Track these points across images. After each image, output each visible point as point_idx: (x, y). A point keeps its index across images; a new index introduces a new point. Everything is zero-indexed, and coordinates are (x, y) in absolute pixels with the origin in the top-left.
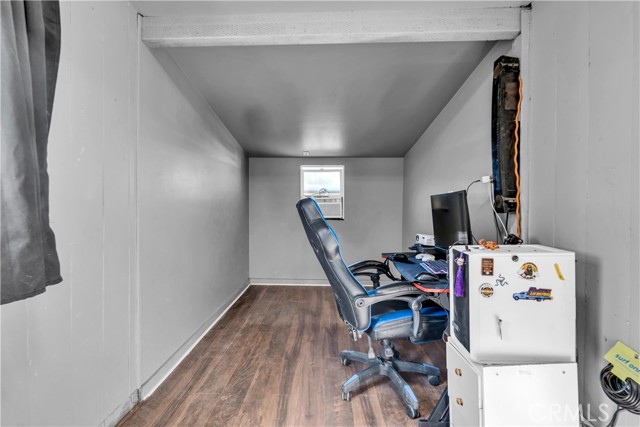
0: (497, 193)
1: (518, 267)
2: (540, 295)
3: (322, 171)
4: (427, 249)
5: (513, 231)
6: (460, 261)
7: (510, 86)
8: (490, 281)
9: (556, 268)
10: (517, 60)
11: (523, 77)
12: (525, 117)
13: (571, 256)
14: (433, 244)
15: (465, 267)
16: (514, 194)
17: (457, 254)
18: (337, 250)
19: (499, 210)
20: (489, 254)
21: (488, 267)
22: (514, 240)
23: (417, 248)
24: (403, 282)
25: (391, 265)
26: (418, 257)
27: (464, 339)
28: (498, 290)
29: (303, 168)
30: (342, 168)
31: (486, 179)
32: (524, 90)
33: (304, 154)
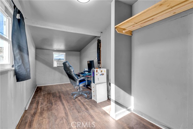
0: (98, 61)
1: (100, 71)
2: (103, 74)
3: (59, 54)
4: (87, 71)
5: (100, 67)
6: (93, 71)
7: (100, 44)
8: (97, 73)
9: (104, 71)
10: (100, 40)
11: (101, 43)
12: (101, 49)
13: (106, 69)
14: (88, 70)
15: (94, 71)
16: (100, 61)
17: (93, 70)
18: (73, 71)
19: (98, 64)
20: (97, 70)
21: (97, 71)
22: (100, 68)
23: (85, 71)
24: (83, 76)
25: (80, 74)
26: (85, 73)
27: (94, 82)
28: (98, 74)
29: (54, 53)
30: (65, 53)
31: (96, 58)
32: (101, 45)
33: (55, 49)
